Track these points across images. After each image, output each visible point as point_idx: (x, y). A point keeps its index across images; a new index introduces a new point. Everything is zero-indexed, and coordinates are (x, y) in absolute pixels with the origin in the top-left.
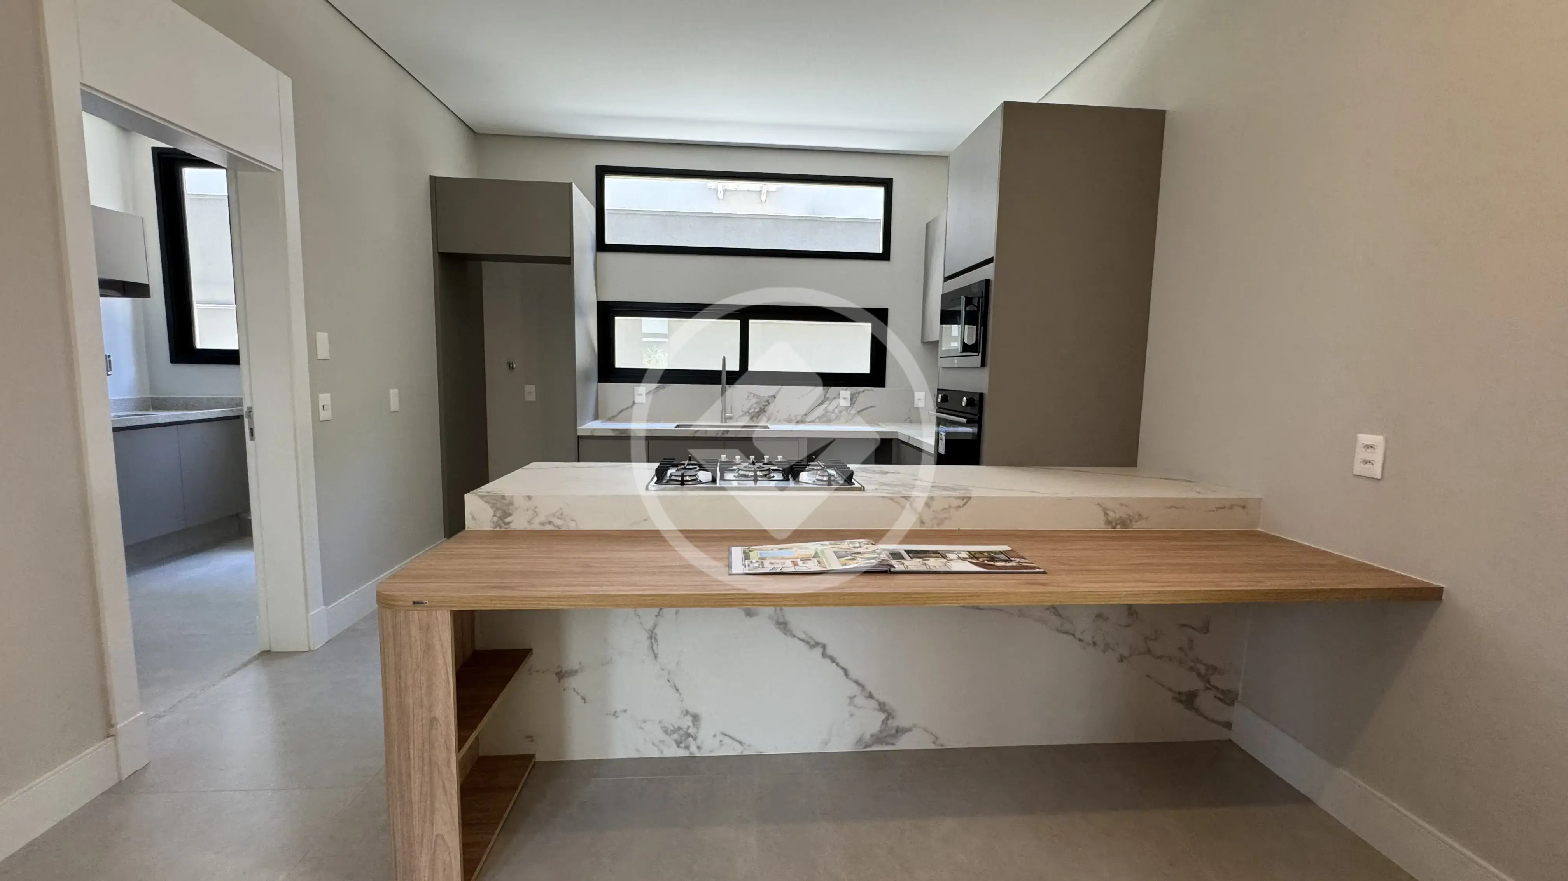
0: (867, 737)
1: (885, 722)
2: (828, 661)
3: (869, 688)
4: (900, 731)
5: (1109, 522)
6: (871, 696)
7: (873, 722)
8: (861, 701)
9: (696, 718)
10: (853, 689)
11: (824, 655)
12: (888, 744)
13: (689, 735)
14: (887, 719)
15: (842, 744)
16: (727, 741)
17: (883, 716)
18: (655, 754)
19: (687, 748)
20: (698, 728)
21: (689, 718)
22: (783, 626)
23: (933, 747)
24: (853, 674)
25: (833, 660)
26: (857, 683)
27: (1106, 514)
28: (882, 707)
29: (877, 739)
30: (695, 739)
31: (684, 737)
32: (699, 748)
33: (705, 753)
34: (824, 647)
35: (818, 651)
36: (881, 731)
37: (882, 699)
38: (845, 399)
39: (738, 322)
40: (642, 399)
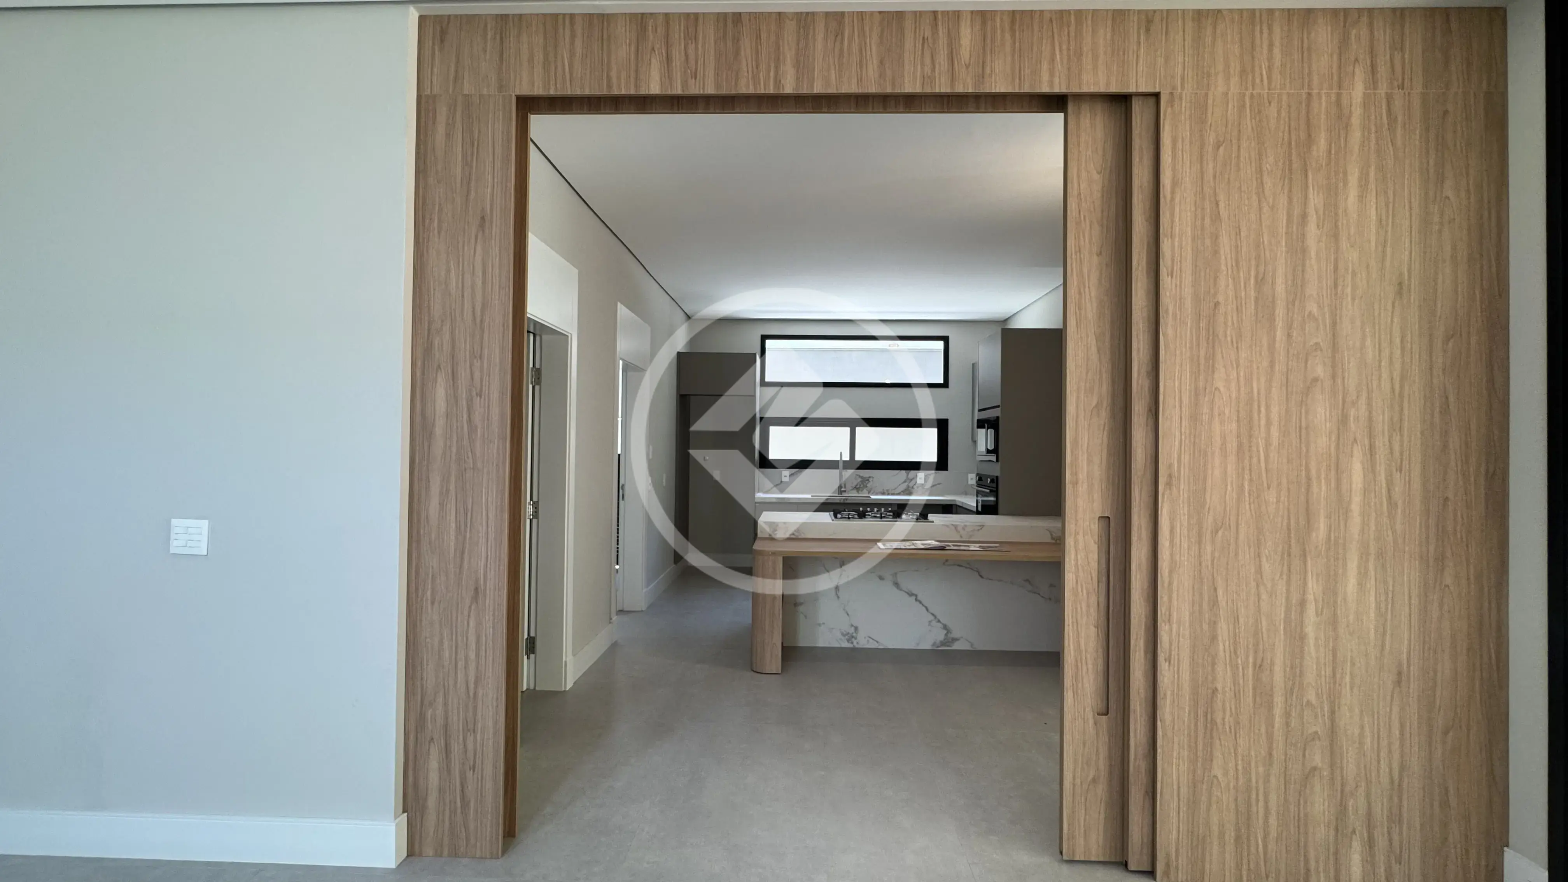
0: (938, 642)
1: (946, 635)
2: (918, 603)
3: (939, 617)
4: (955, 640)
5: (1053, 538)
6: (939, 621)
7: (940, 636)
8: (934, 623)
9: (856, 629)
10: (932, 618)
11: (916, 600)
12: (948, 646)
13: (853, 637)
14: (948, 633)
15: (926, 645)
16: (871, 640)
17: (945, 632)
18: (837, 645)
19: (852, 643)
20: (857, 634)
21: (853, 628)
22: (897, 585)
23: (971, 649)
24: (931, 610)
25: (920, 602)
26: (933, 615)
27: (1051, 535)
28: (945, 627)
29: (943, 643)
30: (856, 639)
31: (850, 638)
32: (857, 643)
33: (860, 646)
34: (916, 596)
35: (914, 598)
36: (944, 640)
37: (944, 622)
38: (920, 478)
39: (848, 429)
40: (787, 479)
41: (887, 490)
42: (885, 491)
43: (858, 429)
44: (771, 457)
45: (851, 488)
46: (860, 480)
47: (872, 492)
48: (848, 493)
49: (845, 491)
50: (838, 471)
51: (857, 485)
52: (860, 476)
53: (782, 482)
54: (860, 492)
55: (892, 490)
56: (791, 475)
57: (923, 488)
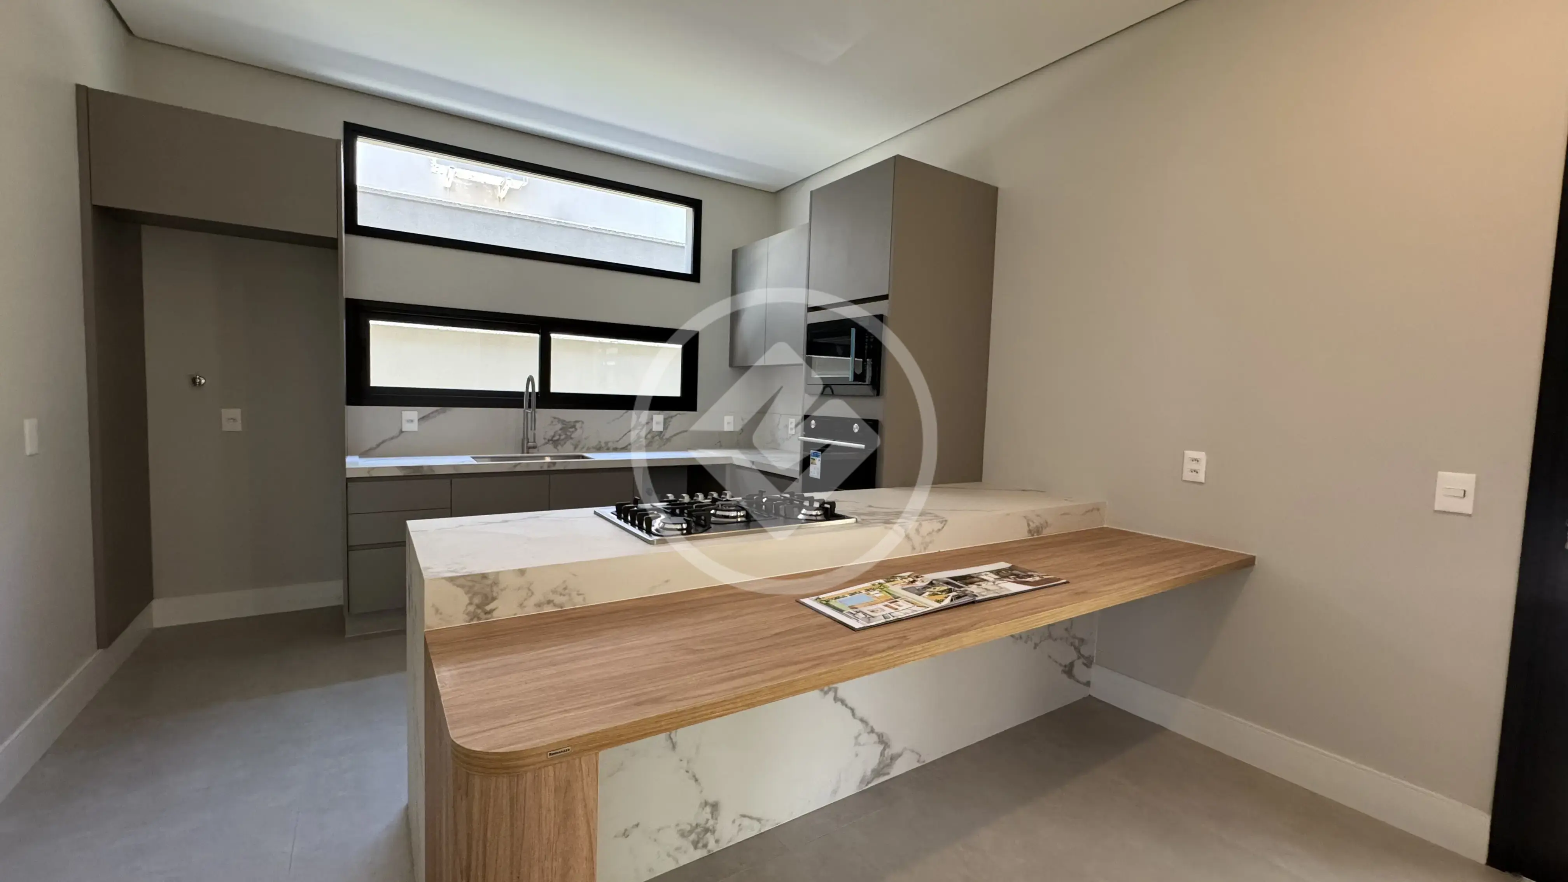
0: (869, 773)
1: (882, 753)
2: (839, 703)
3: (872, 723)
4: (893, 758)
6: (872, 731)
7: (871, 756)
9: (714, 807)
10: (858, 726)
11: (836, 699)
12: (885, 774)
13: (707, 830)
14: (884, 749)
15: (849, 789)
16: (746, 822)
17: (881, 748)
18: (670, 866)
19: (705, 845)
20: (716, 819)
21: (708, 809)
23: (918, 765)
24: (859, 713)
25: (843, 702)
26: (862, 720)
28: (881, 739)
29: (877, 773)
31: (701, 834)
32: (717, 841)
33: (724, 845)
36: (880, 763)
37: (881, 731)
38: (658, 423)
39: (537, 336)
40: (414, 427)
41: (606, 443)
42: (603, 445)
43: (554, 336)
44: (373, 383)
45: (543, 441)
46: (560, 426)
47: (580, 446)
48: (538, 451)
49: (534, 447)
50: (521, 410)
51: (554, 436)
52: (559, 420)
53: (401, 432)
54: (559, 447)
55: (613, 442)
56: (422, 419)
57: (661, 439)
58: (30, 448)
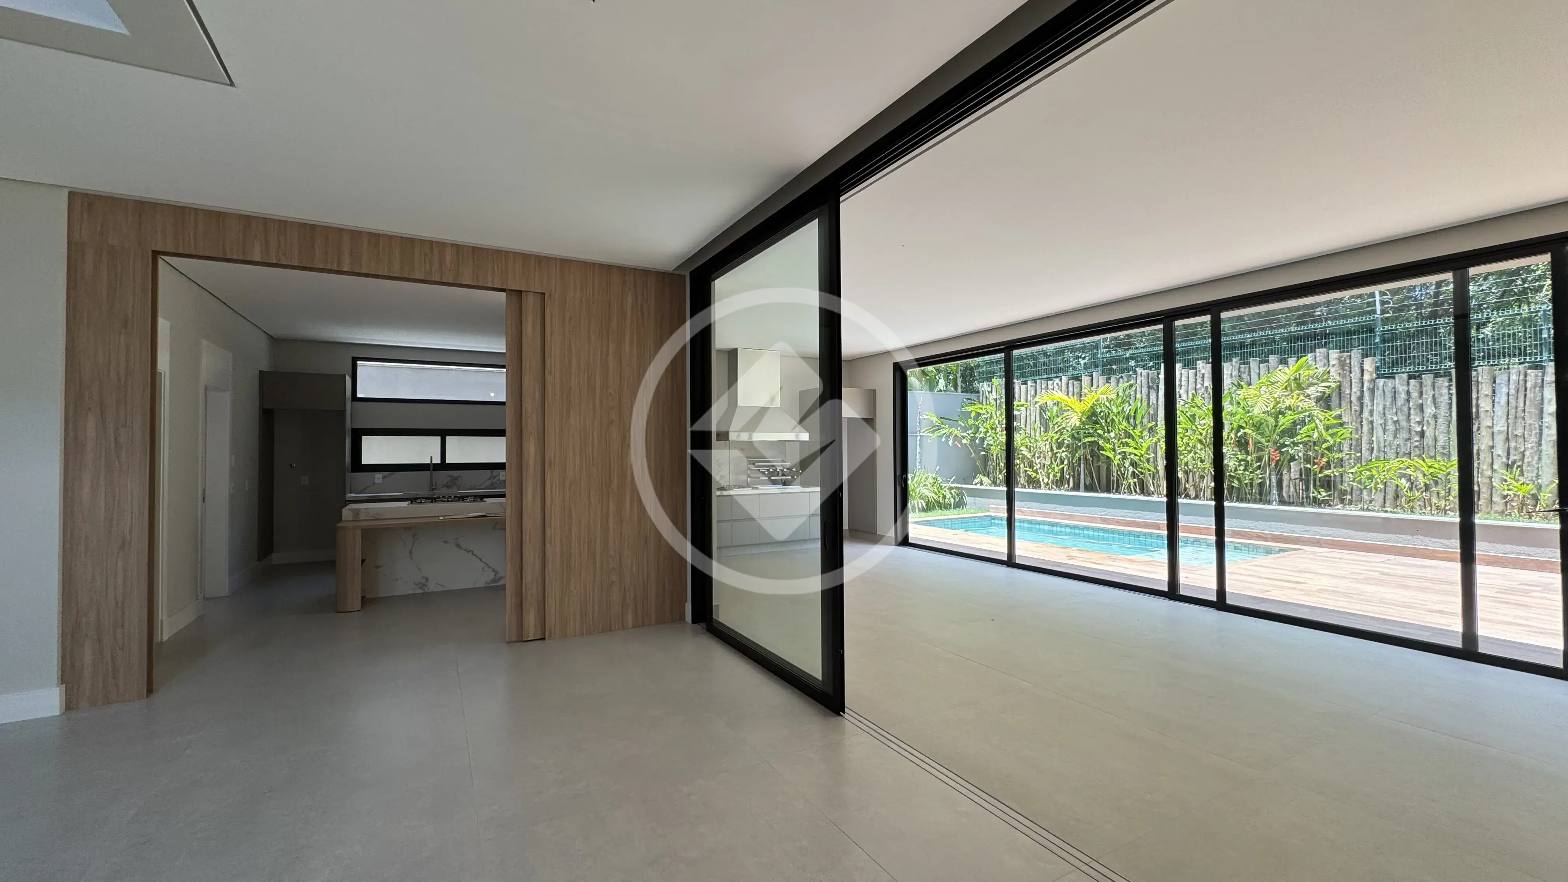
0: (489, 580)
1: (495, 575)
2: (474, 556)
3: (489, 564)
4: (501, 578)
6: (490, 567)
7: (491, 576)
8: (486, 568)
9: (427, 579)
11: (473, 554)
12: (496, 582)
15: (481, 584)
16: (438, 586)
17: (494, 573)
18: (411, 592)
19: (424, 590)
20: (427, 582)
21: (424, 579)
22: (458, 546)
24: (483, 560)
25: (476, 556)
26: (485, 563)
28: (494, 570)
29: (493, 581)
30: (426, 586)
31: (423, 586)
32: (428, 589)
33: (430, 591)
34: (473, 552)
35: (471, 553)
36: (494, 578)
37: (494, 568)
39: (439, 438)
40: (380, 481)
41: (475, 486)
42: (473, 487)
43: (448, 438)
44: (363, 463)
45: (442, 486)
46: (450, 479)
47: (461, 488)
48: (439, 490)
49: (435, 489)
50: (429, 472)
51: (447, 483)
52: (449, 476)
53: (375, 483)
54: (450, 488)
55: (478, 486)
56: (383, 478)
58: (247, 489)
